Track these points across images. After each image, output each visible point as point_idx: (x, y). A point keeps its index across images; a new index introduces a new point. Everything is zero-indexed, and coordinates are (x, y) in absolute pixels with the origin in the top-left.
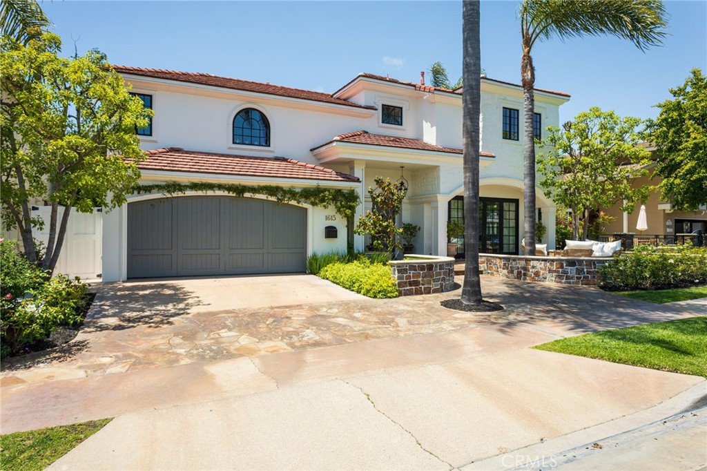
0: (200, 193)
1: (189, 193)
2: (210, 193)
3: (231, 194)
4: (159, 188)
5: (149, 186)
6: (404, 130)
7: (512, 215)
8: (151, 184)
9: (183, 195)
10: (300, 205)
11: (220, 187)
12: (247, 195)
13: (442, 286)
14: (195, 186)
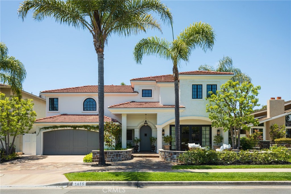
0: (62, 129)
1: (59, 129)
2: (66, 128)
3: (72, 128)
4: (51, 127)
5: (48, 127)
6: (153, 99)
7: (208, 132)
8: (49, 126)
9: (57, 129)
10: (96, 131)
11: (69, 126)
12: (77, 128)
13: (112, 160)
14: (61, 127)
